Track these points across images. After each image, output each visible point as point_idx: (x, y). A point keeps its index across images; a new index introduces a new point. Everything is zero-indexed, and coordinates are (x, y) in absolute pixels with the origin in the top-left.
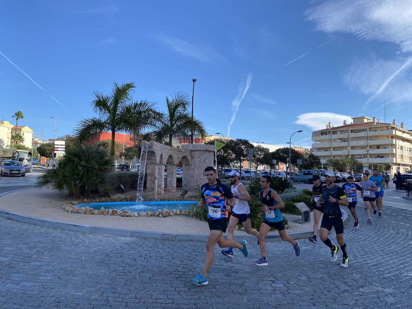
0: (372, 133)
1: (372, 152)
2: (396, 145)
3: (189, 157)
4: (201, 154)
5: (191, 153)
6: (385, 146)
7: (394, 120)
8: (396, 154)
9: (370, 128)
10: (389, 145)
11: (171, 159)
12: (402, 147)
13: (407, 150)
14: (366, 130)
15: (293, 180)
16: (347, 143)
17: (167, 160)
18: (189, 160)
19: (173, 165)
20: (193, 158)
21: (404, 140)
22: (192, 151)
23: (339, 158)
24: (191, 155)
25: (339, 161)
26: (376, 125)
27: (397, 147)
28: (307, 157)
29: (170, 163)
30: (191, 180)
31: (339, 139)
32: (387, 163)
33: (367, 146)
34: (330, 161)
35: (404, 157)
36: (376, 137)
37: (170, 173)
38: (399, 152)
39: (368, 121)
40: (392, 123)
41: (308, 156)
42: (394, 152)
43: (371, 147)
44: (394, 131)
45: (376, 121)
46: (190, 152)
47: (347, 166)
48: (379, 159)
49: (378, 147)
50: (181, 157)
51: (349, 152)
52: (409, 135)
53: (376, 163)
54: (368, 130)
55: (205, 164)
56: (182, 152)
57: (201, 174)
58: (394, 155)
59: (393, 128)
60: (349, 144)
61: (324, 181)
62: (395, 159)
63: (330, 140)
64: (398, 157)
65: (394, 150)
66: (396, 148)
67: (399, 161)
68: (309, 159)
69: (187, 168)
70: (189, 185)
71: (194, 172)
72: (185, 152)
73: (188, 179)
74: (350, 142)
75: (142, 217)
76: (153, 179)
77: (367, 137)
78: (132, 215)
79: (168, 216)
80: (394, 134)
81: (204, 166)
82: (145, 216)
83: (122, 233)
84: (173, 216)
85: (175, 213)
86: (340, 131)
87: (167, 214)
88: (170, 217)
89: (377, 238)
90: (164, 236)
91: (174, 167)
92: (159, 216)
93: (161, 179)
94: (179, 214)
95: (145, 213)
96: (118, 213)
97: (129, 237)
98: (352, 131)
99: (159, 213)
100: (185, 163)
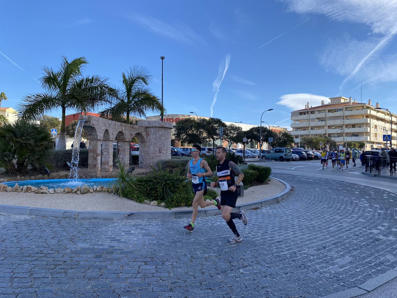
0: (347, 113)
1: (347, 130)
2: (370, 124)
3: (144, 134)
4: (157, 131)
5: (146, 130)
6: (360, 125)
7: (369, 100)
8: (370, 132)
9: (346, 108)
10: (363, 124)
11: (122, 135)
12: (376, 126)
13: (381, 129)
14: (343, 109)
15: (265, 157)
16: (324, 122)
17: (115, 136)
18: (145, 137)
19: (125, 142)
20: (148, 135)
21: (378, 119)
22: (147, 128)
23: (313, 137)
24: (147, 131)
25: (313, 139)
26: (351, 105)
27: (372, 126)
28: (281, 136)
29: (122, 140)
30: (146, 157)
31: (317, 119)
32: (360, 141)
33: (343, 125)
34: (304, 139)
35: (378, 136)
36: (352, 116)
37: (122, 150)
38: (373, 131)
39: (345, 101)
40: (367, 103)
41: (282, 134)
42: (369, 131)
43: (347, 126)
44: (369, 111)
45: (352, 101)
46: (145, 128)
47: (320, 144)
48: (354, 137)
49: (354, 126)
50: (134, 133)
51: (326, 131)
52: (384, 115)
53: (351, 142)
54: (344, 109)
55: (160, 140)
56: (135, 128)
57: (157, 151)
58: (368, 134)
59: (368, 108)
60: (326, 123)
61: (295, 158)
62: (369, 137)
63: (309, 120)
64: (372, 135)
65: (369, 128)
66: (370, 127)
67: (373, 139)
68: (282, 137)
69: (143, 145)
70: (145, 163)
71: (149, 149)
72: (139, 128)
73: (143, 156)
74: (327, 122)
75: (58, 194)
76: (95, 156)
77: (343, 116)
78: (47, 192)
79: (87, 193)
80: (369, 114)
81: (160, 143)
82: (62, 193)
83: (20, 210)
84: (92, 193)
85: (95, 189)
86: (318, 111)
87: (86, 190)
88: (88, 194)
89: (304, 213)
90: (65, 214)
91: (126, 144)
92: (77, 193)
93: (108, 156)
94: (99, 191)
95: (62, 190)
96: (33, 190)
97: (27, 215)
98: (329, 111)
99: (77, 190)
100: (140, 140)
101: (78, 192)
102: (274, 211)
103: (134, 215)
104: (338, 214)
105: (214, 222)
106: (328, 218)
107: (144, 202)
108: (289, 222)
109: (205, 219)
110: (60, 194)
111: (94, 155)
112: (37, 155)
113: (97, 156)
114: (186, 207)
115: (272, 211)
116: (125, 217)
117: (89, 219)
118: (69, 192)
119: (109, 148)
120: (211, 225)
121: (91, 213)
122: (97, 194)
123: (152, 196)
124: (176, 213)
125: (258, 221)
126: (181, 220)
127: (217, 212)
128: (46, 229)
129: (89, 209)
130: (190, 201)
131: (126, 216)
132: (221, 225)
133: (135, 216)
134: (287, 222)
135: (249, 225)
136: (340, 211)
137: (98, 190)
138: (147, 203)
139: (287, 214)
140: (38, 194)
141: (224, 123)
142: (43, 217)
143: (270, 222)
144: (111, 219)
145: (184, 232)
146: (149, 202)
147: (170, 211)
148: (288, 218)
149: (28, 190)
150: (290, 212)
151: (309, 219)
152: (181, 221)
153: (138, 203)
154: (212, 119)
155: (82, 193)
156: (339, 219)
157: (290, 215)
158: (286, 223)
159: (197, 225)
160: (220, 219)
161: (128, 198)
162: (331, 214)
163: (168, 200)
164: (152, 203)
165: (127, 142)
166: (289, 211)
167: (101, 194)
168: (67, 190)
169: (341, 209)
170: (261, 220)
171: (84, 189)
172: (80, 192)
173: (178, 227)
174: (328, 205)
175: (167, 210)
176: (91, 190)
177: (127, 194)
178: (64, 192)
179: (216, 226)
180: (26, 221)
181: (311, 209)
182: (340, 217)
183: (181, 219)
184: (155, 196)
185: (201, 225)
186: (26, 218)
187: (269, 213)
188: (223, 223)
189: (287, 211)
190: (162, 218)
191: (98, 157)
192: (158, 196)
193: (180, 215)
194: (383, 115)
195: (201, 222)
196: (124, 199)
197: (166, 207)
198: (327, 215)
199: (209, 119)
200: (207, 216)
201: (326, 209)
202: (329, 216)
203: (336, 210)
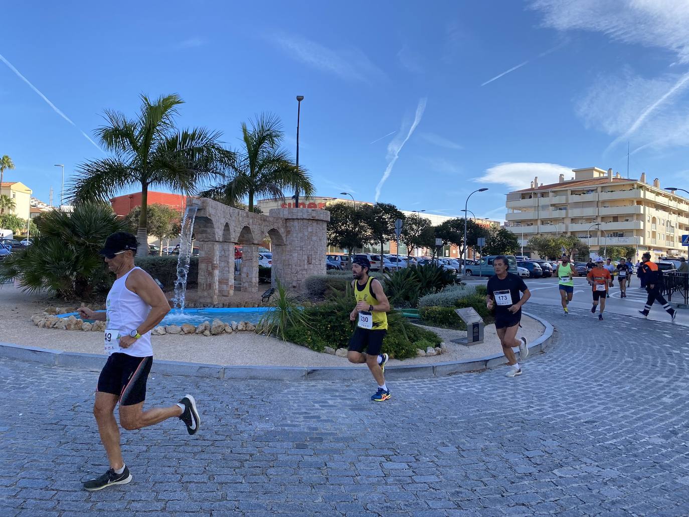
0: (605, 196)
2: (644, 214)
3: (282, 231)
4: (304, 226)
6: (627, 217)
8: (644, 230)
9: (602, 187)
13: (663, 224)
14: (597, 190)
16: (563, 211)
17: (239, 235)
18: (283, 235)
19: (252, 245)
20: (289, 233)
21: (658, 207)
23: (549, 237)
24: (286, 227)
25: (549, 241)
26: (612, 183)
27: (647, 218)
29: (247, 241)
31: (552, 205)
33: (597, 216)
34: (535, 241)
36: (613, 202)
37: (248, 258)
38: (649, 227)
41: (498, 232)
42: (642, 228)
43: (604, 219)
44: (642, 192)
48: (617, 238)
50: (266, 229)
53: (612, 246)
54: (599, 190)
55: (310, 242)
56: (268, 221)
59: (641, 187)
60: (567, 213)
63: (537, 208)
65: (642, 223)
69: (279, 250)
71: (291, 257)
74: (569, 211)
75: (173, 335)
76: (210, 269)
77: (598, 202)
79: (221, 333)
80: (643, 197)
81: (309, 247)
82: (179, 333)
84: (230, 333)
85: (234, 327)
86: (553, 192)
87: (220, 329)
88: (225, 336)
89: (599, 371)
90: (202, 370)
91: (254, 247)
92: (204, 334)
93: (227, 269)
94: (242, 330)
95: (179, 328)
98: (573, 193)
99: (204, 328)
100: (275, 241)
101: (207, 332)
102: (546, 368)
103: (318, 372)
104: (659, 373)
105: (456, 388)
106: (646, 380)
107: (325, 351)
108: (583, 387)
109: (436, 381)
110: (176, 335)
111: (207, 267)
113: (213, 269)
115: (543, 368)
116: (303, 376)
117: (242, 379)
118: (190, 333)
119: (229, 255)
120: (453, 391)
121: (244, 369)
122: (238, 335)
123: (335, 340)
125: (530, 385)
126: (397, 382)
127: (452, 370)
129: (239, 363)
130: (403, 349)
131: (304, 374)
133: (319, 374)
134: (579, 387)
136: (658, 369)
137: (240, 328)
138: (329, 352)
139: (572, 374)
141: (401, 213)
143: (552, 388)
144: (279, 380)
145: (416, 404)
146: (334, 350)
148: (577, 381)
150: (574, 369)
151: (615, 382)
153: (316, 352)
154: (381, 205)
155: (213, 334)
156: (667, 383)
157: (578, 374)
159: (431, 392)
160: (463, 382)
161: (296, 343)
162: (646, 374)
164: (339, 351)
165: (255, 245)
166: (571, 368)
167: (246, 336)
168: (188, 329)
169: (658, 365)
170: (533, 383)
171: (216, 327)
172: (210, 332)
174: (632, 358)
176: (229, 329)
177: (295, 336)
178: (182, 333)
179: (463, 394)
181: (608, 364)
183: (397, 380)
184: (340, 340)
185: (436, 392)
187: (538, 371)
190: (363, 379)
192: (346, 340)
193: (392, 374)
194: (667, 199)
196: (288, 344)
198: (640, 375)
199: (375, 205)
200: (438, 377)
201: (631, 364)
202: (646, 378)
203: (650, 366)
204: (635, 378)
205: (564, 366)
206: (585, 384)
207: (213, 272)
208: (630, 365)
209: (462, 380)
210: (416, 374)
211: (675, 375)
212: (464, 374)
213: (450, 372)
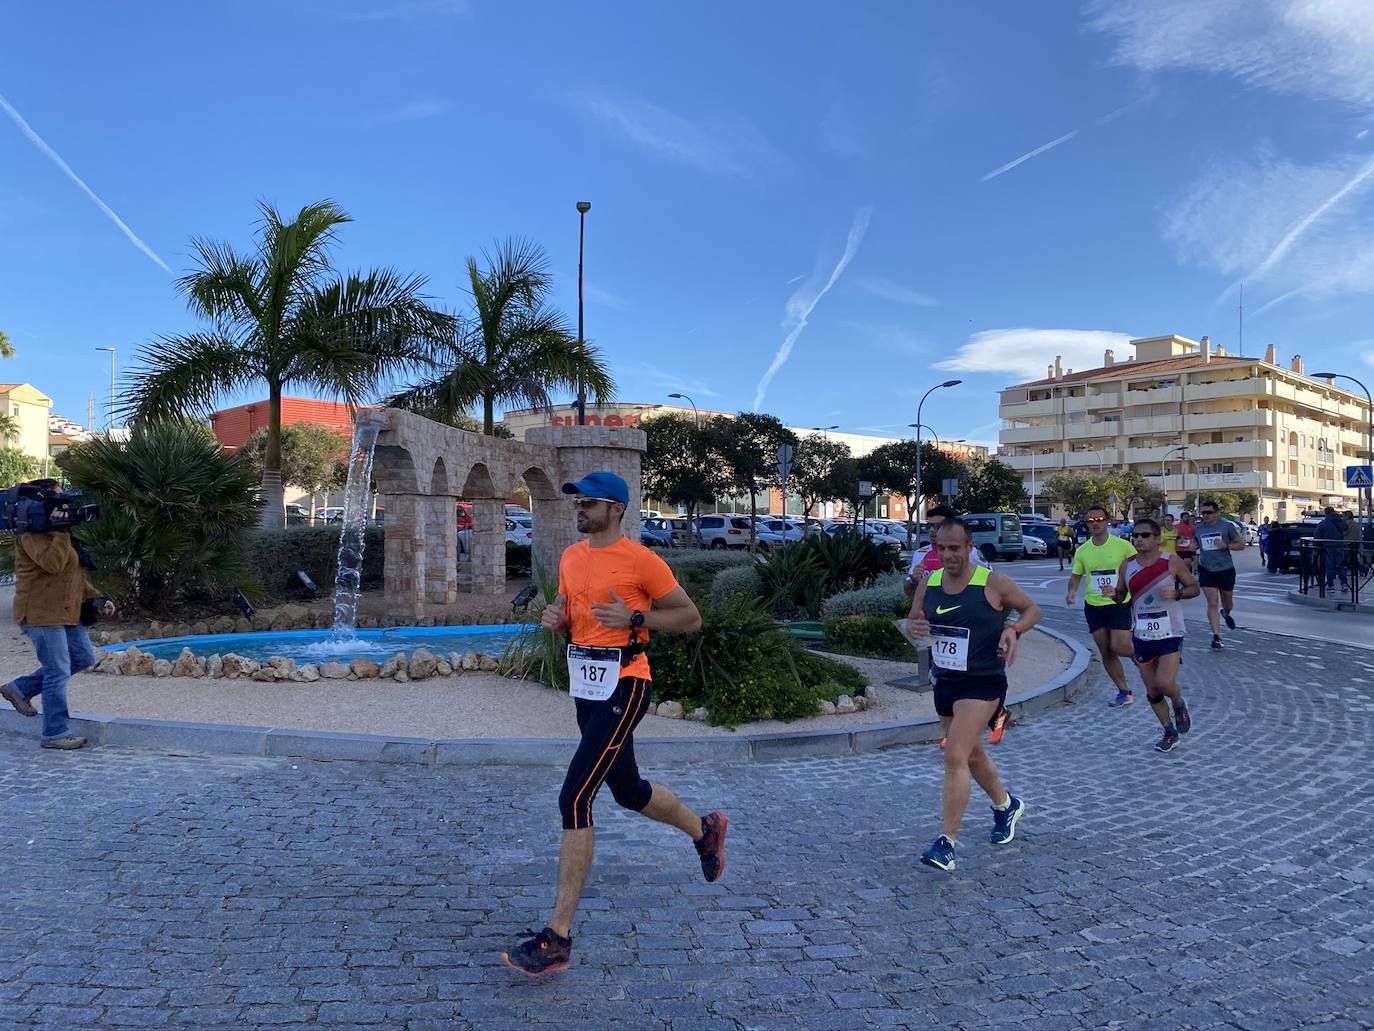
0: (1195, 392)
2: (1273, 427)
3: (550, 472)
6: (1239, 434)
8: (1273, 458)
9: (1189, 375)
10: (1251, 431)
12: (1293, 435)
14: (1179, 379)
16: (1114, 424)
17: (465, 482)
18: (553, 481)
19: (491, 501)
21: (1302, 411)
23: (1086, 476)
24: (559, 464)
25: (1086, 483)
26: (1209, 365)
31: (1091, 412)
34: (1057, 484)
36: (1212, 403)
37: (483, 527)
38: (1283, 452)
41: (983, 467)
42: (1269, 453)
44: (1268, 383)
48: (1221, 476)
49: (1217, 437)
50: (519, 469)
53: (1212, 492)
54: (1184, 380)
56: (523, 453)
59: (1266, 373)
60: (1120, 428)
62: (1270, 475)
63: (1061, 417)
64: (1280, 467)
65: (1269, 444)
66: (1273, 440)
69: (547, 511)
72: (536, 451)
73: (550, 549)
74: (1126, 423)
75: (333, 682)
76: (408, 549)
77: (1181, 404)
78: (293, 674)
79: (431, 676)
80: (1270, 393)
82: (346, 677)
83: (235, 740)
84: (448, 676)
85: (455, 664)
86: (1094, 385)
87: (427, 668)
88: (437, 681)
90: (392, 749)
92: (397, 678)
93: (442, 549)
94: (471, 670)
95: (346, 668)
96: (245, 670)
97: (259, 755)
98: (1131, 387)
99: (395, 666)
100: (537, 492)
101: (402, 675)
102: (1074, 733)
104: (1295, 738)
105: (896, 774)
106: (1271, 753)
109: (856, 761)
110: (339, 682)
111: (403, 546)
112: (208, 549)
113: (413, 550)
114: (780, 723)
115: (1068, 733)
117: (472, 766)
118: (368, 676)
119: (445, 521)
120: (888, 781)
121: (476, 744)
122: (465, 680)
124: (756, 744)
125: (1041, 767)
126: (778, 765)
127: (886, 740)
128: (350, 803)
129: (464, 732)
130: (790, 700)
132: (926, 783)
134: (1138, 768)
135: (1019, 779)
136: (1294, 730)
137: (467, 665)
139: (1125, 742)
140: (265, 684)
141: (789, 432)
142: (319, 760)
143: (1086, 771)
145: (814, 807)
147: (733, 734)
148: (1134, 756)
149: (227, 669)
151: (1209, 757)
152: (781, 769)
154: (747, 417)
155: (414, 679)
156: (1311, 757)
158: (1138, 772)
159: (845, 784)
160: (908, 763)
162: (1270, 741)
163: (719, 700)
164: (664, 708)
165: (497, 501)
166: (1124, 731)
167: (479, 682)
168: (362, 669)
169: (1295, 723)
171: (419, 665)
172: (408, 673)
173: (784, 790)
174: (1244, 710)
175: (720, 732)
176: (445, 668)
178: (352, 676)
179: (911, 787)
180: (266, 775)
182: (1307, 751)
183: (777, 762)
185: (854, 783)
186: (263, 764)
187: (1058, 738)
188: (928, 776)
189: (1116, 730)
190: (712, 761)
191: (417, 554)
193: (770, 750)
194: (1318, 397)
195: (850, 774)
197: (714, 721)
198: (1259, 743)
199: (738, 418)
200: (859, 754)
201: (1243, 721)
202: (1270, 748)
203: (1279, 726)
204: (1248, 748)
205: (1110, 727)
206: (1150, 763)
207: (414, 555)
208: (1239, 723)
209: (907, 760)
210: (815, 748)
211: (1327, 742)
212: (912, 747)
213: (885, 744)
